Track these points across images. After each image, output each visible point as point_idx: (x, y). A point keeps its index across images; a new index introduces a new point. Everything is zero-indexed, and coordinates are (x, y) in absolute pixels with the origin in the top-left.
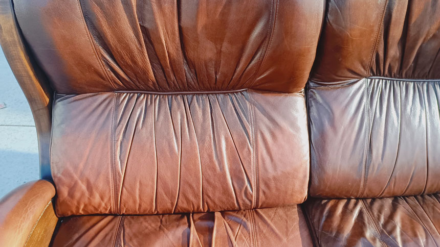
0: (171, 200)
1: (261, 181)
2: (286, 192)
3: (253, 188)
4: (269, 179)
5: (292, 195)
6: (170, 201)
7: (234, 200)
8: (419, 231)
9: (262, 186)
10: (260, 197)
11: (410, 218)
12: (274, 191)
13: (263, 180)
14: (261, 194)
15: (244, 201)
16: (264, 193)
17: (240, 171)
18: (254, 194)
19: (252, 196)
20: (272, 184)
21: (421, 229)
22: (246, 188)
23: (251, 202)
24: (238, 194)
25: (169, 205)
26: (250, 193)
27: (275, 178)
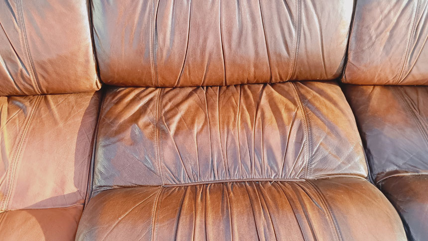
1: (36, 65)
2: (69, 77)
3: (30, 72)
4: (44, 62)
5: (76, 81)
7: (11, 83)
8: (198, 119)
9: (39, 70)
10: (41, 82)
11: (198, 106)
12: (54, 76)
13: (38, 63)
14: (41, 79)
15: (24, 85)
16: (44, 77)
17: (11, 53)
18: (32, 78)
19: (30, 81)
20: (50, 68)
21: (202, 117)
22: (21, 71)
23: (32, 86)
24: (15, 77)
26: (26, 77)
27: (51, 62)
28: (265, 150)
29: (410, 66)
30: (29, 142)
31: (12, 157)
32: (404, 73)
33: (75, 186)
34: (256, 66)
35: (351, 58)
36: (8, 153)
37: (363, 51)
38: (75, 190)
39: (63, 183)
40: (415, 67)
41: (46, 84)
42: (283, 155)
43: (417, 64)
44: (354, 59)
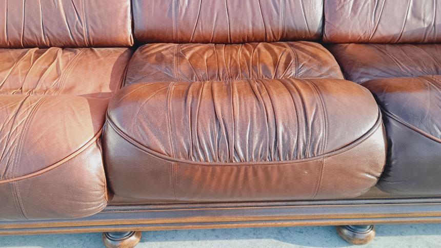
0: (18, 31)
1: (88, 18)
2: (111, 29)
3: (83, 23)
4: (95, 16)
5: (116, 32)
6: (17, 33)
7: (68, 33)
8: (208, 52)
9: (90, 22)
10: (90, 33)
12: (101, 27)
13: (90, 17)
14: (90, 30)
15: (77, 35)
16: (92, 28)
17: (72, 9)
18: (84, 28)
19: (82, 30)
20: (98, 21)
21: (211, 52)
22: (77, 23)
23: (83, 36)
24: (71, 28)
25: (17, 36)
26: (80, 28)
27: (100, 16)
28: (261, 67)
29: (375, 24)
30: (77, 65)
31: (64, 70)
32: (372, 29)
33: (110, 89)
34: (253, 24)
35: (327, 18)
36: (61, 68)
37: (336, 12)
38: (110, 91)
39: (101, 87)
40: (379, 25)
41: (93, 34)
42: (275, 69)
43: (380, 22)
44: (330, 19)
